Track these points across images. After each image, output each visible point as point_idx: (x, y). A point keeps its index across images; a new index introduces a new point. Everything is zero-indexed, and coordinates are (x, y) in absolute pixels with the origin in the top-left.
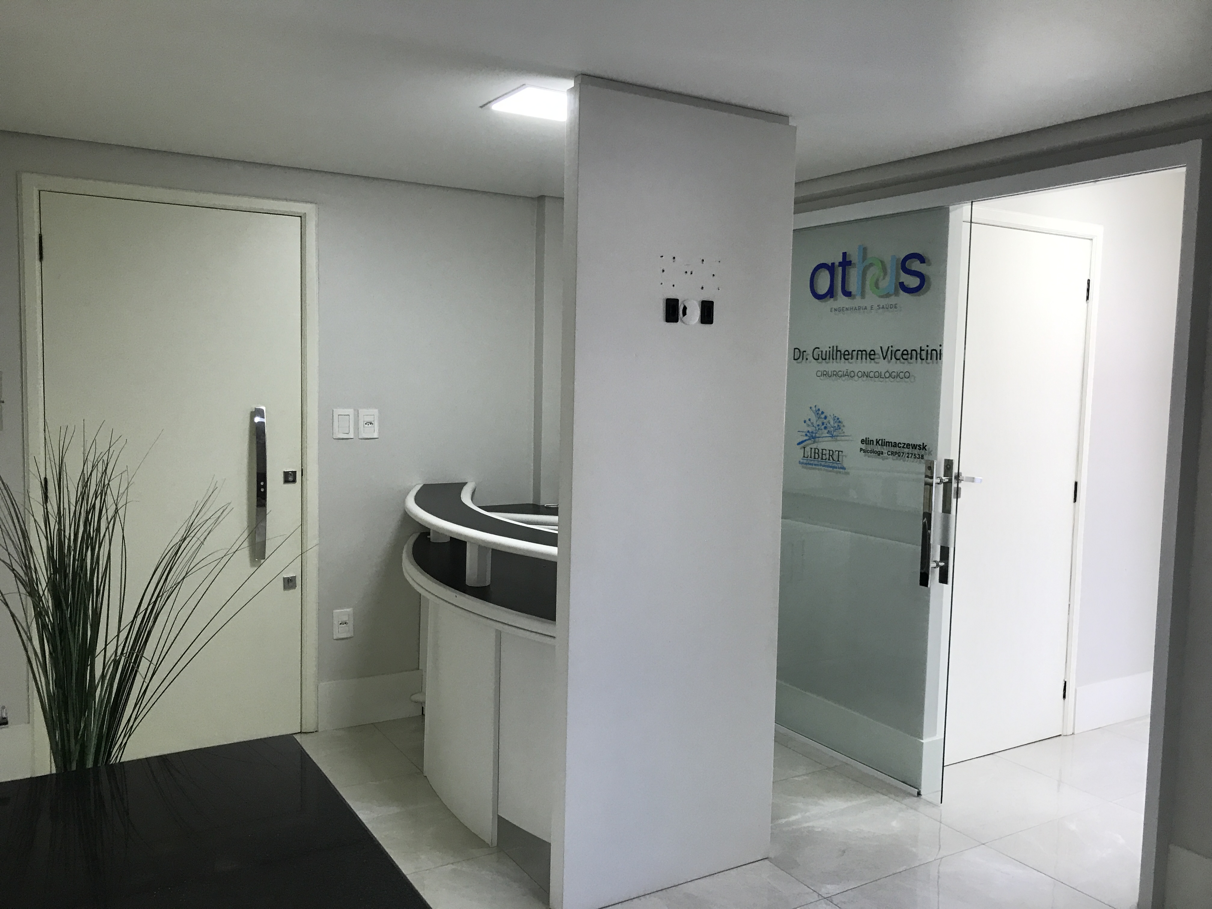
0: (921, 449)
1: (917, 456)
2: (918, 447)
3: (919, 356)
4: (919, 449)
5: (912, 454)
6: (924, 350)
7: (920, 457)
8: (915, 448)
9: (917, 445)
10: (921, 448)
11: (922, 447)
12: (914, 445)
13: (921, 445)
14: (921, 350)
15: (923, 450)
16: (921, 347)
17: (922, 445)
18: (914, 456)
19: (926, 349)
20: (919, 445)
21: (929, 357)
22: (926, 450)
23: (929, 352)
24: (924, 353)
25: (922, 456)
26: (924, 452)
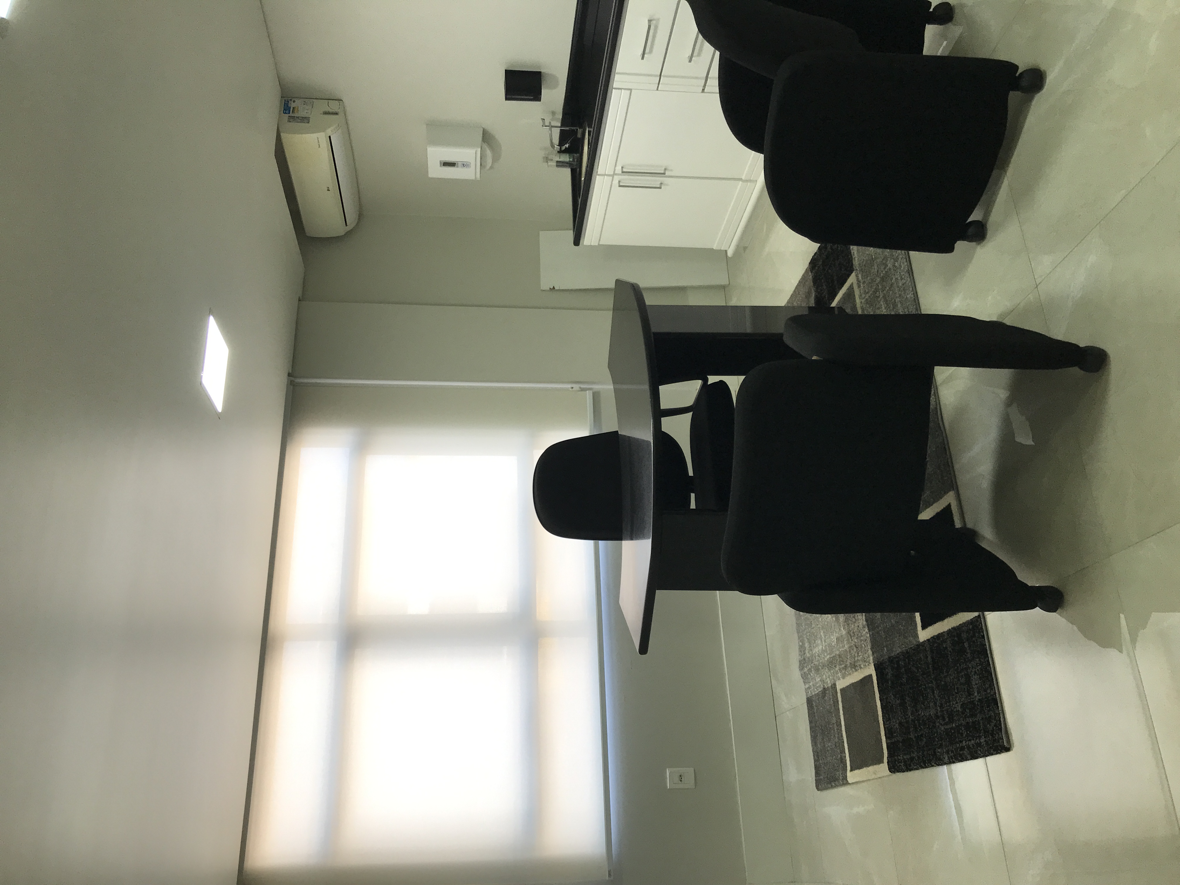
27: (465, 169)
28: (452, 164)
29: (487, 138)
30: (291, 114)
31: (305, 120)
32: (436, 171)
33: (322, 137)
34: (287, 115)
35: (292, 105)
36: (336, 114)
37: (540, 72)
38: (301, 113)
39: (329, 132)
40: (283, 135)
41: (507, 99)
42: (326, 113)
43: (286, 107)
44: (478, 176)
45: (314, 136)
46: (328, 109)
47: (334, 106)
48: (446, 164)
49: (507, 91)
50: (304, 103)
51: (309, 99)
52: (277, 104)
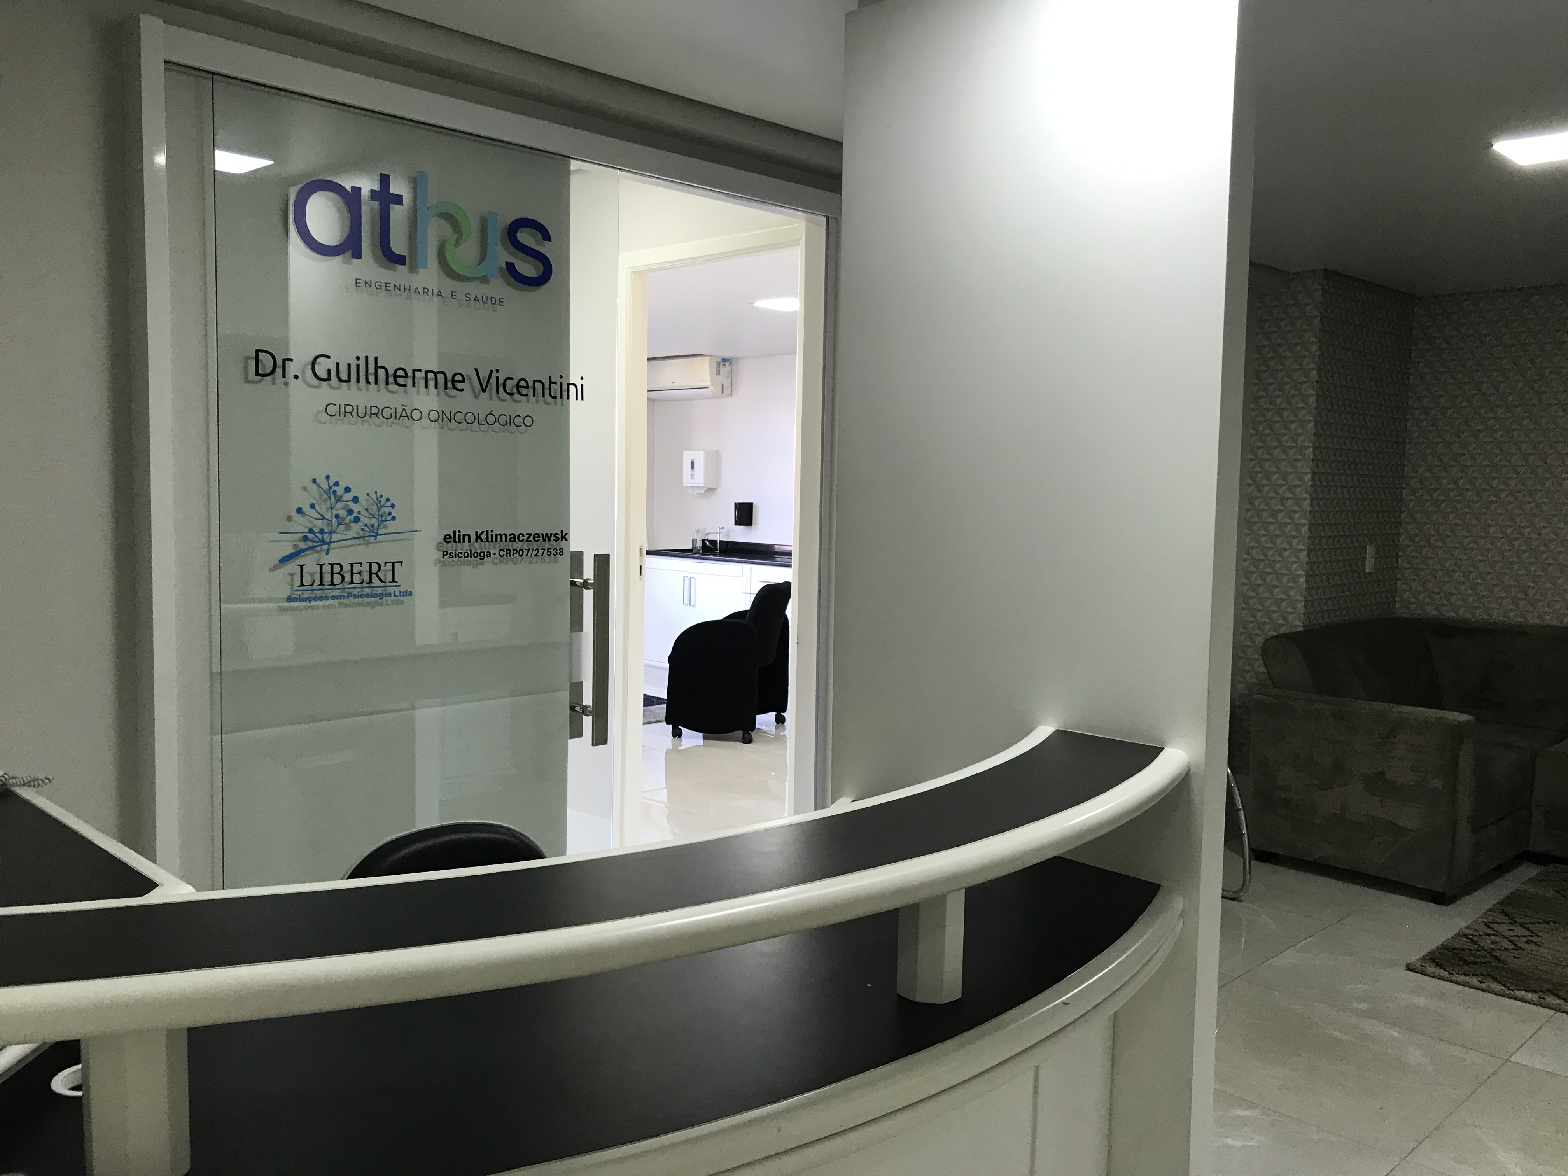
1: (553, 552)
3: (547, 392)
4: (554, 540)
5: (544, 550)
6: (555, 383)
7: (558, 552)
8: (549, 540)
9: (551, 534)
10: (559, 538)
12: (547, 534)
14: (551, 382)
15: (562, 540)
17: (560, 533)
18: (548, 552)
19: (559, 381)
20: (555, 534)
21: (565, 394)
22: (566, 540)
23: (565, 387)
24: (556, 388)
25: (562, 550)
26: (563, 544)
27: (690, 476)
28: (693, 467)
29: (711, 490)
30: (721, 363)
31: (718, 373)
32: (688, 456)
33: (708, 383)
34: (720, 360)
35: (727, 364)
36: (723, 392)
37: (752, 525)
38: (722, 370)
39: (711, 388)
40: (709, 357)
41: (735, 504)
42: (723, 385)
43: (725, 360)
44: (685, 485)
45: (709, 378)
46: (725, 387)
47: (727, 391)
48: (693, 463)
49: (740, 504)
50: (729, 372)
51: (731, 375)
52: (727, 355)
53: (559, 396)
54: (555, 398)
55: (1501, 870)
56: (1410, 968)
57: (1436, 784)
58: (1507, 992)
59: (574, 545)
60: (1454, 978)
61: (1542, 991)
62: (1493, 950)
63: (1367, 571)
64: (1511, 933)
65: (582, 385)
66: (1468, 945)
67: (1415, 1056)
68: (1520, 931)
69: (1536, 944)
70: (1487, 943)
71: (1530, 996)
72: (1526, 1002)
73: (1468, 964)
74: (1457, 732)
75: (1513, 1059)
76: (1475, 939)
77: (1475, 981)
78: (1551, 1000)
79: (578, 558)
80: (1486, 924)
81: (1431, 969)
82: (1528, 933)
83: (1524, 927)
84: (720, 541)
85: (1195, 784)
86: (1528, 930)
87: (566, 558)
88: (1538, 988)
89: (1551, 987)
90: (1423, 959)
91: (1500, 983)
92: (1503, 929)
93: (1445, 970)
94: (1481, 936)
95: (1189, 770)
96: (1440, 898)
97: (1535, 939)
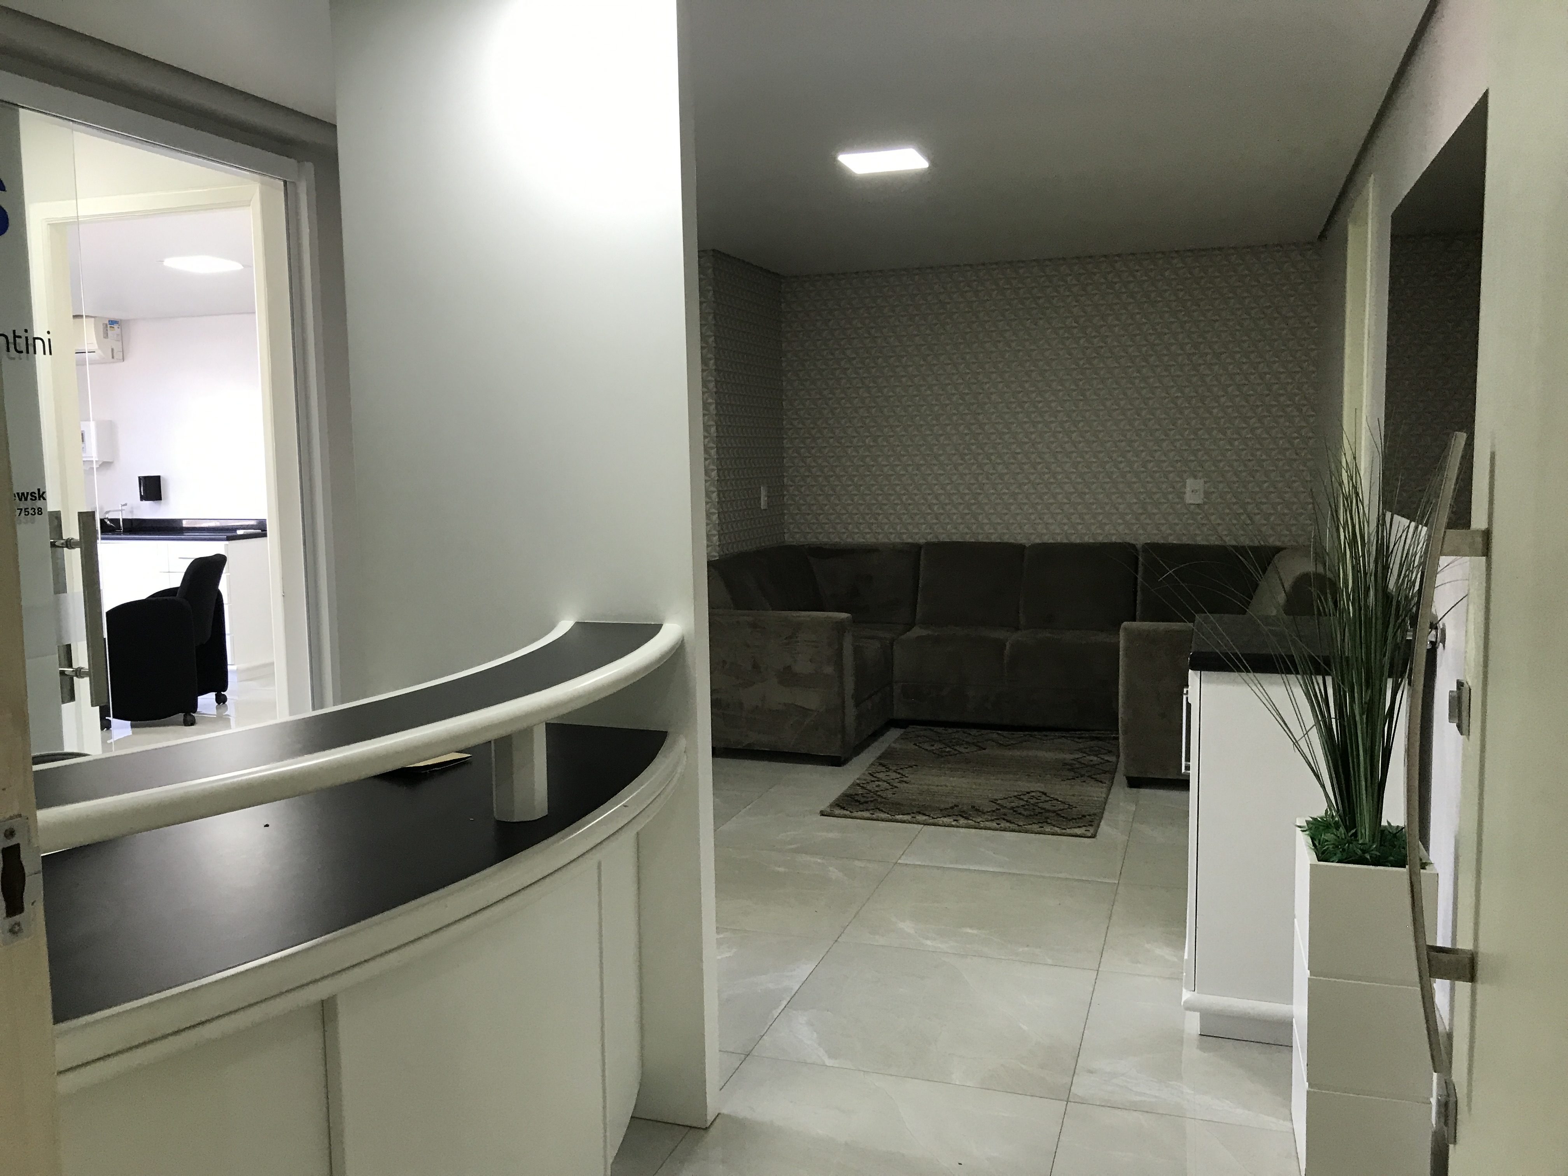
0: (36, 499)
1: (31, 512)
2: (29, 497)
3: (12, 347)
4: (31, 499)
5: (21, 509)
6: (20, 337)
7: (36, 511)
8: (26, 499)
9: (28, 493)
10: (35, 497)
11: (37, 495)
12: (23, 494)
13: (35, 493)
14: (15, 337)
15: (40, 499)
16: (14, 331)
17: (37, 492)
18: (25, 511)
19: (24, 335)
20: (31, 493)
21: (31, 349)
22: (44, 499)
23: (30, 341)
24: (21, 342)
25: (40, 511)
26: (39, 503)
29: (105, 465)
30: (109, 326)
31: (106, 336)
33: (95, 347)
34: (108, 322)
35: (116, 326)
36: (113, 357)
37: (161, 499)
38: (110, 332)
39: (99, 352)
40: (93, 319)
41: (139, 477)
42: (112, 350)
43: (113, 322)
45: (95, 342)
46: (115, 351)
47: (118, 355)
49: (145, 478)
50: (118, 335)
51: (121, 338)
52: (114, 316)
53: (24, 350)
54: (22, 352)
55: (876, 735)
56: (823, 814)
57: (829, 670)
58: (890, 817)
59: (52, 505)
60: (855, 814)
61: (913, 813)
62: (877, 791)
63: (762, 508)
64: (888, 778)
65: (49, 340)
66: (860, 791)
67: (834, 873)
68: (894, 775)
69: (906, 782)
70: (872, 787)
71: (906, 817)
72: (904, 822)
73: (862, 804)
74: (840, 628)
75: (899, 861)
76: (865, 785)
77: (866, 814)
78: (920, 818)
79: (56, 518)
80: (870, 774)
81: (838, 811)
82: (899, 776)
83: (896, 772)
84: (123, 520)
85: (688, 648)
86: (899, 773)
87: (45, 517)
88: (910, 812)
89: (918, 810)
90: (831, 806)
91: (885, 812)
92: (881, 776)
93: (847, 810)
94: (868, 783)
95: (683, 640)
96: (837, 761)
97: (905, 779)
